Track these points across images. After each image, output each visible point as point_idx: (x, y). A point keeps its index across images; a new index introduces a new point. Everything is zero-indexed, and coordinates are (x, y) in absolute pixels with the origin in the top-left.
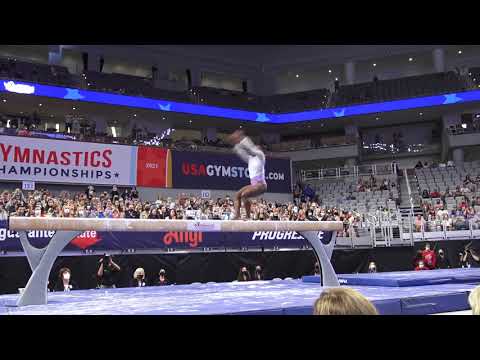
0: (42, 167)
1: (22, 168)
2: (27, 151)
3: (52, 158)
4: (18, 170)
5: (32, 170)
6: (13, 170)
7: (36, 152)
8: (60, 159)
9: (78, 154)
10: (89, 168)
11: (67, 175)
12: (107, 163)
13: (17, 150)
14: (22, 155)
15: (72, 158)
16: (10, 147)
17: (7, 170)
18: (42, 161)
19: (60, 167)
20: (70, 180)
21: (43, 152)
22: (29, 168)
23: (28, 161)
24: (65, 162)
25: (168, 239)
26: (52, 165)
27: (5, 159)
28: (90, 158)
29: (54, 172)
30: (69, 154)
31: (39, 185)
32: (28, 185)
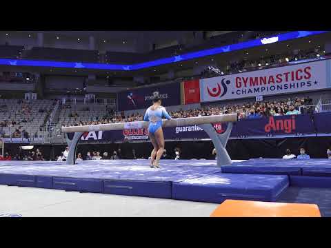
0: (266, 86)
1: (255, 89)
2: (256, 79)
3: (271, 80)
4: (253, 90)
5: (260, 89)
6: (250, 91)
7: (261, 78)
8: (275, 79)
9: (287, 74)
10: (296, 81)
11: (281, 88)
12: (307, 76)
13: (251, 79)
14: (254, 82)
15: (283, 78)
16: (247, 79)
17: (247, 91)
18: (265, 83)
19: (276, 84)
20: (284, 91)
21: (265, 78)
22: (258, 89)
23: (257, 85)
24: (279, 80)
25: (268, 128)
26: (272, 84)
27: (245, 86)
28: (295, 75)
29: (273, 88)
30: (281, 75)
31: (264, 97)
32: (259, 98)
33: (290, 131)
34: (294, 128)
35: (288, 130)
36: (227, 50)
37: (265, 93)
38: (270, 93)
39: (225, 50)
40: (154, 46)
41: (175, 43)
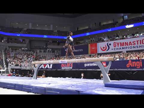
0: (128, 46)
1: (122, 48)
2: (123, 43)
3: (130, 44)
5: (125, 48)
7: (125, 43)
8: (132, 43)
9: (138, 41)
10: (142, 45)
11: (135, 48)
14: (122, 44)
16: (119, 43)
17: (119, 49)
18: (127, 45)
19: (132, 46)
20: (136, 49)
21: (127, 43)
22: (124, 48)
23: (124, 46)
24: (134, 44)
25: (128, 66)
26: (130, 46)
27: (118, 46)
28: (142, 42)
29: (131, 47)
30: (135, 42)
31: (127, 52)
33: (139, 67)
34: (141, 66)
35: (138, 67)
36: (110, 30)
37: (128, 50)
38: (130, 50)
39: (109, 31)
40: (78, 29)
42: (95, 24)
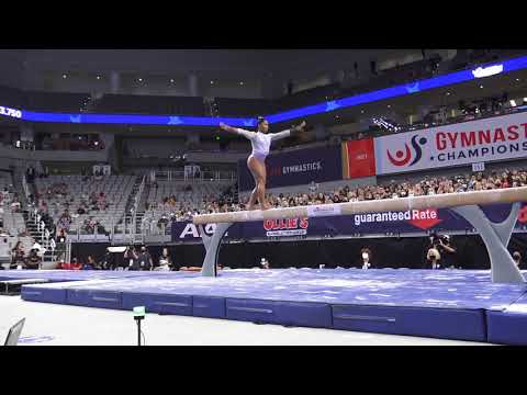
0: (489, 146)
1: (470, 152)
2: (473, 134)
3: (499, 136)
4: (466, 153)
5: (480, 151)
6: (462, 154)
7: (481, 133)
8: (506, 134)
11: (517, 149)
13: (463, 135)
14: (467, 139)
15: (521, 131)
16: (456, 134)
17: (457, 155)
18: (488, 141)
19: (507, 143)
20: (522, 154)
21: (488, 132)
22: (476, 150)
23: (474, 144)
24: (513, 136)
26: (499, 142)
27: (453, 147)
29: (502, 149)
30: (516, 127)
31: (487, 165)
32: (478, 167)
36: (413, 89)
37: (489, 157)
38: (498, 157)
39: (411, 90)
41: (324, 82)
42: (356, 66)
